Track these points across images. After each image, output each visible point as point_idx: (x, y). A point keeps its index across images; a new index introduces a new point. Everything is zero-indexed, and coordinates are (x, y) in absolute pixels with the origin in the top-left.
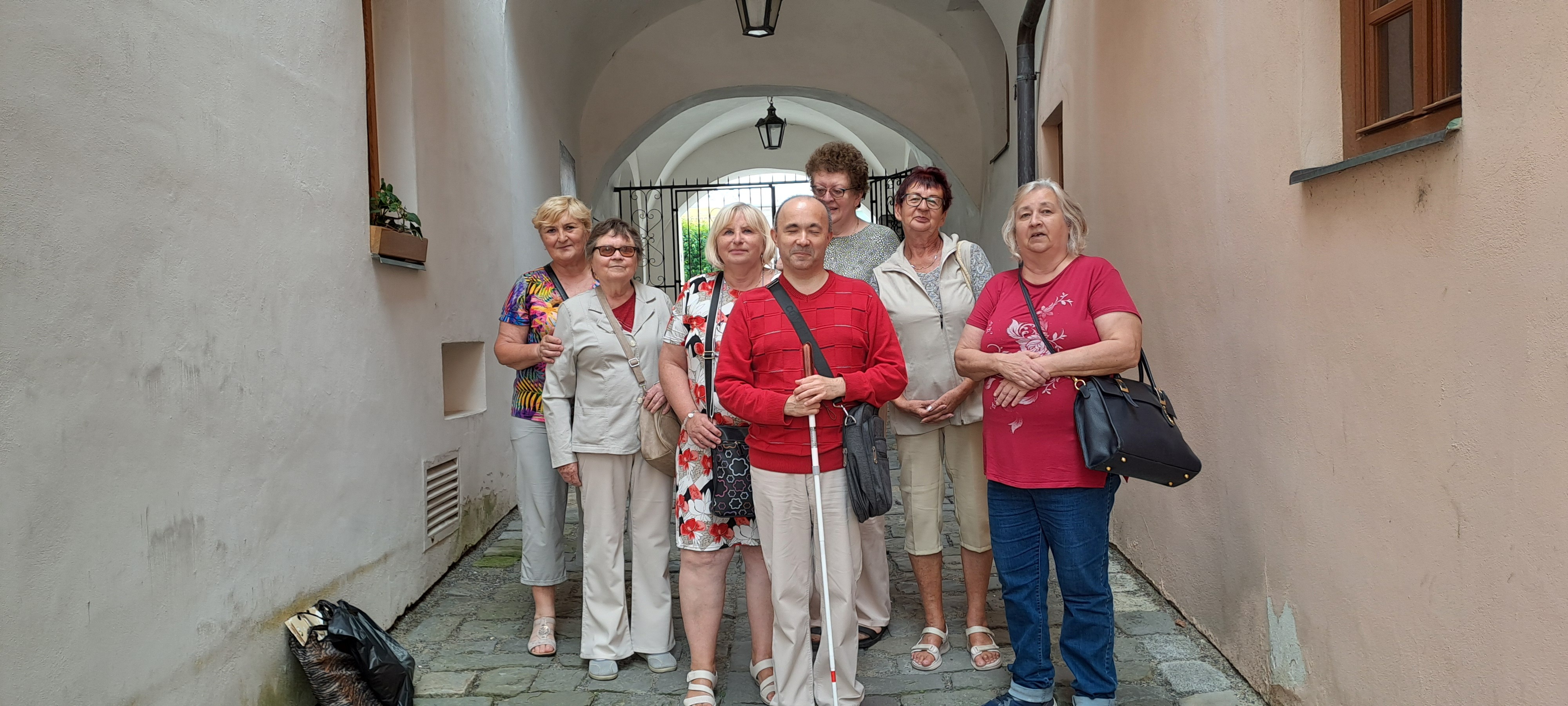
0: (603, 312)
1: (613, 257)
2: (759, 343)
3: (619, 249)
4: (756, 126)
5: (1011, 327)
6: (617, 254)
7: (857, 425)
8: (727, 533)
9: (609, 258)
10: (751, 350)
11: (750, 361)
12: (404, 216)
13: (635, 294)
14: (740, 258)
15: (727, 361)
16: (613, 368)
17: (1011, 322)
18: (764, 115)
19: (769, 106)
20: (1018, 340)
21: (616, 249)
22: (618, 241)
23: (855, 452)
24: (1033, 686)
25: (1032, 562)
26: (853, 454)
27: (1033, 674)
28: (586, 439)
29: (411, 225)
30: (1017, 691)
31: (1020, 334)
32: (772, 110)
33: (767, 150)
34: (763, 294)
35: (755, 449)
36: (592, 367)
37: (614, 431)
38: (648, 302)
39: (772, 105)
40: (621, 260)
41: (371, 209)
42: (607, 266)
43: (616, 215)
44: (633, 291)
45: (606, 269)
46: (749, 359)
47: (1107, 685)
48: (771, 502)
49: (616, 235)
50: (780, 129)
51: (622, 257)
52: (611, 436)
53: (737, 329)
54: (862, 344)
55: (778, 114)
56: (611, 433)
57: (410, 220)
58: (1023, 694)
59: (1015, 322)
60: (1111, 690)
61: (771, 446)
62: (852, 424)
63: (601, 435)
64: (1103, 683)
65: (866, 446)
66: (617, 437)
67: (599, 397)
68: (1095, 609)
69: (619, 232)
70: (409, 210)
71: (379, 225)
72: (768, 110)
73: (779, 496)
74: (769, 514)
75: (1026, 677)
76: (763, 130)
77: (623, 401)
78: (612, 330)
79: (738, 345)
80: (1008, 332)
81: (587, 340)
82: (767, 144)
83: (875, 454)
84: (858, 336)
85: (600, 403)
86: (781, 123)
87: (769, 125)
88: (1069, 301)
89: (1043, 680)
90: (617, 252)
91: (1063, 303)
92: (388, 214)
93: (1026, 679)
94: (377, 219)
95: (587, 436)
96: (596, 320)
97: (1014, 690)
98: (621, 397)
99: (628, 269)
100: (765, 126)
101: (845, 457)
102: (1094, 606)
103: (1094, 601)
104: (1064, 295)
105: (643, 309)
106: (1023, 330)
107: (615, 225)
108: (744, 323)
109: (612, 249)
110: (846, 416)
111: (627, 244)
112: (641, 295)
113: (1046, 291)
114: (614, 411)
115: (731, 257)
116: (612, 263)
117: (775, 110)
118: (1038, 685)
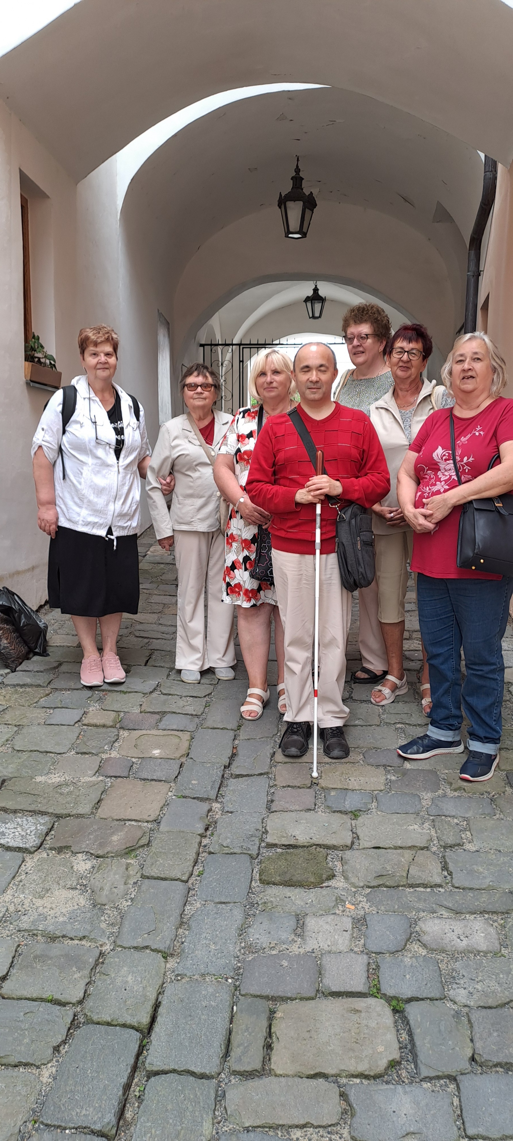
0: (193, 431)
1: (196, 392)
2: (281, 456)
3: (200, 386)
4: (304, 301)
5: (436, 452)
6: (199, 389)
7: (347, 521)
8: (256, 596)
9: (194, 392)
10: (274, 461)
11: (273, 469)
12: (46, 357)
13: (214, 418)
14: (273, 394)
15: (256, 469)
16: (199, 471)
17: (437, 448)
18: (310, 293)
19: (314, 287)
20: (439, 462)
21: (198, 386)
22: (200, 380)
23: (344, 541)
24: (445, 728)
25: (448, 636)
26: (342, 542)
27: (446, 718)
28: (181, 521)
29: (50, 363)
30: (433, 732)
31: (442, 458)
32: (316, 290)
33: (311, 319)
34: (284, 419)
35: (275, 535)
36: (185, 469)
37: (201, 515)
38: (223, 424)
39: (316, 286)
40: (201, 393)
41: (25, 351)
42: (192, 398)
43: (201, 361)
44: (212, 417)
45: (192, 400)
46: (272, 468)
47: (494, 733)
48: (286, 575)
49: (198, 375)
50: (321, 304)
51: (202, 392)
52: (198, 519)
53: (264, 445)
54: (358, 459)
55: (321, 293)
56: (199, 516)
57: (49, 360)
58: (438, 734)
59: (440, 448)
60: (497, 737)
61: (289, 533)
62: (342, 520)
63: (192, 518)
64: (491, 731)
65: (352, 536)
66: (202, 520)
67: (190, 492)
68: (488, 676)
69: (201, 373)
70: (49, 353)
71: (30, 362)
72: (314, 290)
73: (293, 571)
74: (285, 583)
75: (440, 720)
76: (309, 304)
77: (207, 494)
78: (199, 444)
79: (264, 457)
80: (434, 456)
81: (181, 450)
82: (311, 315)
83: (359, 542)
84: (355, 452)
85: (191, 496)
86: (322, 300)
87: (313, 301)
88: (482, 433)
89: (454, 723)
90: (199, 388)
91: (477, 434)
92: (36, 355)
93: (440, 722)
94: (29, 358)
95: (181, 518)
96: (187, 437)
97: (431, 731)
98: (206, 492)
99: (207, 400)
100: (310, 301)
101: (337, 544)
102: (487, 673)
103: (486, 668)
104: (479, 428)
105: (220, 429)
106: (444, 455)
107: (200, 368)
108: (269, 441)
109: (196, 386)
110: (338, 514)
111: (207, 382)
112: (218, 419)
113: (469, 423)
114: (200, 502)
115: (266, 394)
116: (196, 396)
117: (318, 290)
118: (449, 727)
